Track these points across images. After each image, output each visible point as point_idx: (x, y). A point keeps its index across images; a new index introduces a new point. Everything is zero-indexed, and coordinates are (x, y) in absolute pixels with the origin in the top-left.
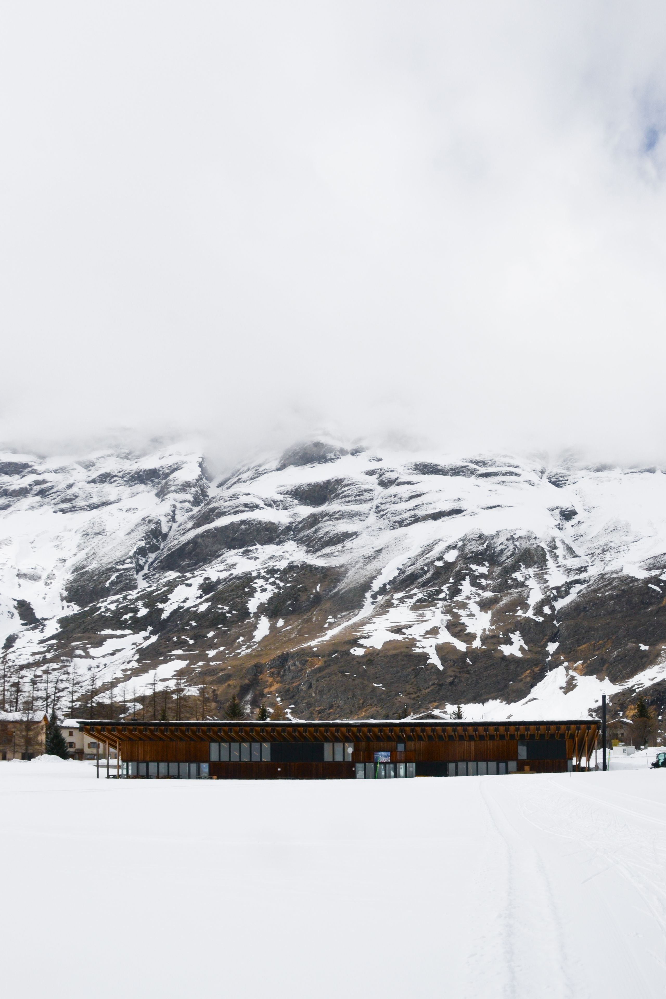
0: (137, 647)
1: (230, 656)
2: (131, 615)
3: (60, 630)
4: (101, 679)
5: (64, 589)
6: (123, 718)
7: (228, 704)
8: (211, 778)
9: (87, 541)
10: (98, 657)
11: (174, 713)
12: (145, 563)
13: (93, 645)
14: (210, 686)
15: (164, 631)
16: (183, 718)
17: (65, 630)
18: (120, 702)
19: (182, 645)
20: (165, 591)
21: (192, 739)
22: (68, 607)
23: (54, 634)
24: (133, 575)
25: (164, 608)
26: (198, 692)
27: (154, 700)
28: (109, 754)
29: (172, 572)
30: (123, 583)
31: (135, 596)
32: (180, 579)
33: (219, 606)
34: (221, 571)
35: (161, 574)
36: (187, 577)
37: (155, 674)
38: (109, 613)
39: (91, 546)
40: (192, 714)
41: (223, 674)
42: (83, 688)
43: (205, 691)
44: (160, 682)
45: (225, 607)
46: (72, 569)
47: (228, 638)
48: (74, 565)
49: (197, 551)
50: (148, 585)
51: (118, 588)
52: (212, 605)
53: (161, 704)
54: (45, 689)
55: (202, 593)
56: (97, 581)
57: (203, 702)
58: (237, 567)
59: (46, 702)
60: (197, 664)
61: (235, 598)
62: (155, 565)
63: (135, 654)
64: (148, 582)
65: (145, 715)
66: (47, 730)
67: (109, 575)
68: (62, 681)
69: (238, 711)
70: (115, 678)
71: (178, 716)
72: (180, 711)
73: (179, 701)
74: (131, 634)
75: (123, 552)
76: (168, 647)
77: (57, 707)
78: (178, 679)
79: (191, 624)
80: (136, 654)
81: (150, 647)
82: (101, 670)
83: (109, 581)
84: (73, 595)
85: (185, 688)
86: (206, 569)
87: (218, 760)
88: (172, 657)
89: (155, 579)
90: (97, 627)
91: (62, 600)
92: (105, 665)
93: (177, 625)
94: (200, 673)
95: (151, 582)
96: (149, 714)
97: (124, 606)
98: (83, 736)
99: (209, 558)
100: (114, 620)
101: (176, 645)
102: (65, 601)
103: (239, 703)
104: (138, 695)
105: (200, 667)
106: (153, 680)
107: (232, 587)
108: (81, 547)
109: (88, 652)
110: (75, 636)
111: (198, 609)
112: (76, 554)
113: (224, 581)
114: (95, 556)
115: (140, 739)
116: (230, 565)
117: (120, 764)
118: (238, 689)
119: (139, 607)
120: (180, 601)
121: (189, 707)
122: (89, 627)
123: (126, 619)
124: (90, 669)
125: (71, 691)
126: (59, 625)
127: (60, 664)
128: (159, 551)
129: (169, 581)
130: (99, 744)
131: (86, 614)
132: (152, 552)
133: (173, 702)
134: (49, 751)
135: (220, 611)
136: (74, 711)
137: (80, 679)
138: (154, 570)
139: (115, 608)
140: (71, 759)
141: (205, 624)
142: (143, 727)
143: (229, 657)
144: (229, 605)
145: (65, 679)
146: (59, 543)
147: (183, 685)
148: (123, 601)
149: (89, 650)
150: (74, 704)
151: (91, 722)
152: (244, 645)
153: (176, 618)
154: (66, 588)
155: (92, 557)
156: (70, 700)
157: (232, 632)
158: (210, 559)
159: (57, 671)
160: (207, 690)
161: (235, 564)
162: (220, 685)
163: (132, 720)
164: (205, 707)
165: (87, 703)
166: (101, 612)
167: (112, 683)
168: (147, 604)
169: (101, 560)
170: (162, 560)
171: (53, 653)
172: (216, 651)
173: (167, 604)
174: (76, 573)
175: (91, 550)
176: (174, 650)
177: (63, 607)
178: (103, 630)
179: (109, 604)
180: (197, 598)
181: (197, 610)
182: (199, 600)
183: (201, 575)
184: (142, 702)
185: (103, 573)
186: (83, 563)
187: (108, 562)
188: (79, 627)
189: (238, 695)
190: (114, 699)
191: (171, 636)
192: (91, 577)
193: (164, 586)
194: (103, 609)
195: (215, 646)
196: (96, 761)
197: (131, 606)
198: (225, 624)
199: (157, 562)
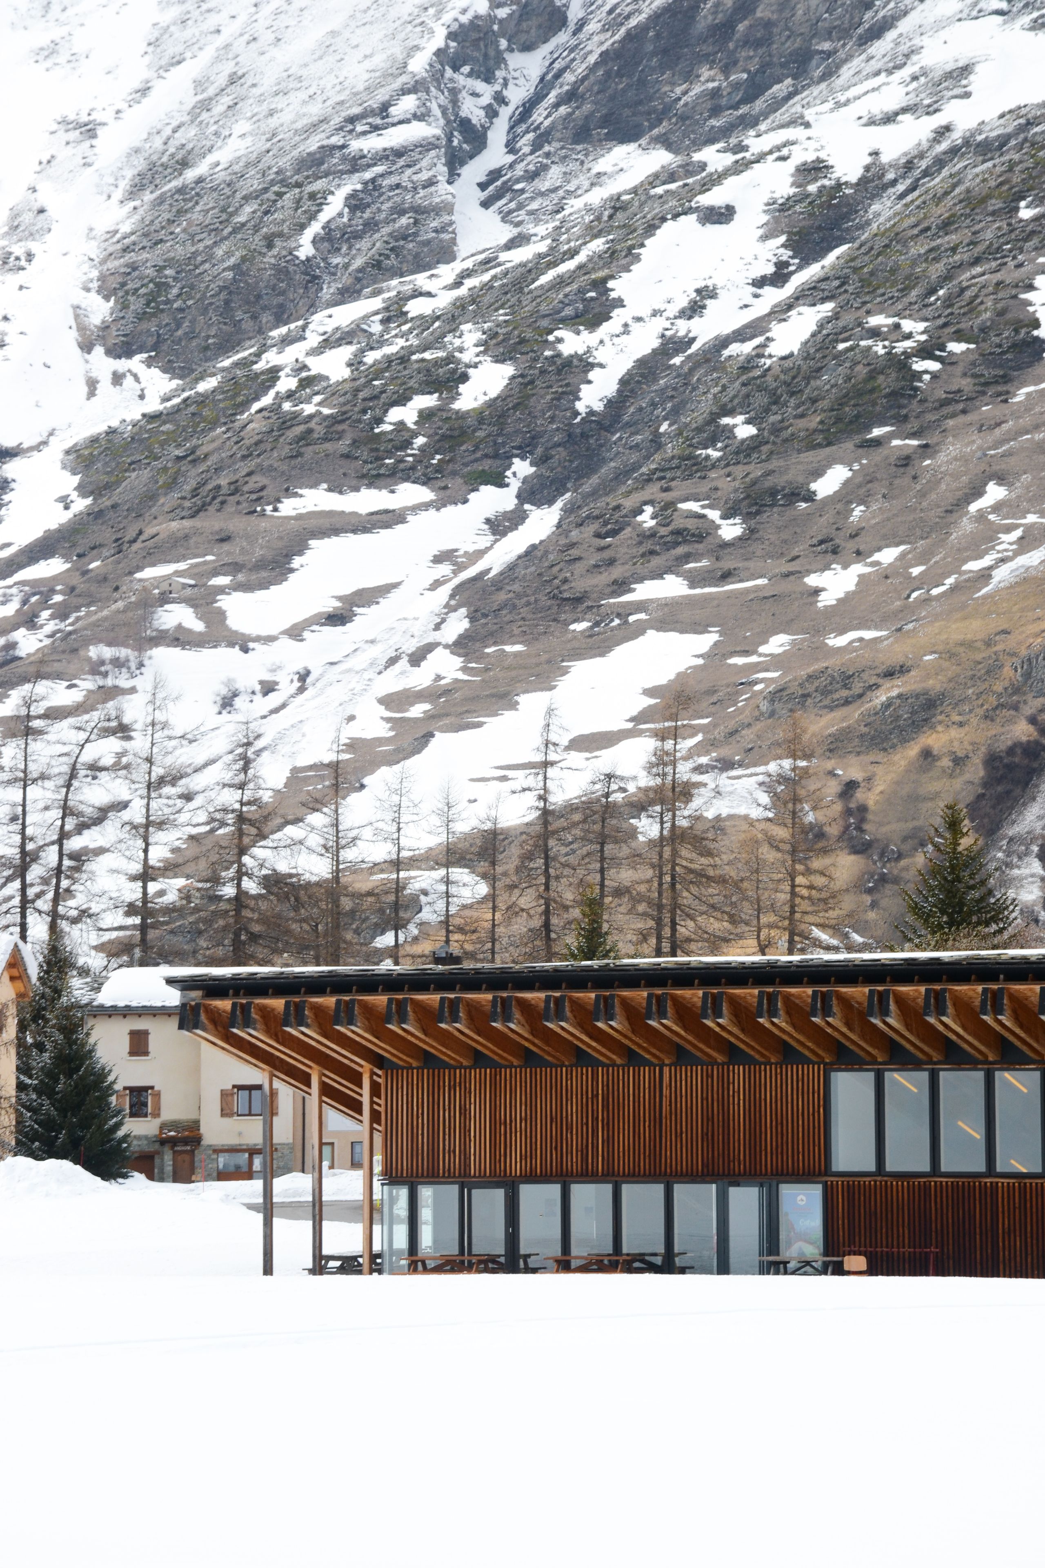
0: (455, 573)
1: (935, 592)
2: (426, 401)
3: (81, 504)
4: (283, 749)
5: (95, 285)
6: (394, 953)
7: (920, 860)
8: (839, 1270)
9: (195, 14)
10: (270, 639)
11: (645, 914)
12: (491, 113)
13: (240, 577)
14: (829, 765)
15: (595, 480)
16: (689, 940)
17: (106, 502)
18: (376, 867)
19: (680, 550)
20: (597, 260)
21: (734, 1054)
22: (117, 379)
23: (54, 526)
24: (431, 183)
25: (589, 351)
26: (764, 799)
27: (546, 851)
28: (321, 1144)
29: (632, 146)
30: (386, 230)
31: (444, 300)
32: (673, 186)
33: (876, 321)
34: (889, 119)
35: (573, 166)
36: (710, 169)
37: (550, 712)
38: (317, 399)
39: (220, 41)
40: (733, 920)
41: (895, 693)
42: (198, 801)
43: (802, 793)
44: (573, 754)
45: (908, 325)
46: (129, 173)
47: (923, 494)
48: (137, 151)
49: (759, 14)
50: (507, 233)
51: (358, 262)
52: (836, 316)
53: (581, 872)
54: (14, 819)
55: (786, 254)
56: (256, 229)
57: (794, 851)
58: (975, 82)
59: (17, 884)
60: (762, 649)
61: (960, 266)
62: (539, 116)
63: (450, 608)
64: (506, 216)
65: (500, 930)
66: (22, 1027)
67: (312, 196)
68: (95, 768)
69: (975, 894)
70: (353, 745)
71: (667, 932)
72: (675, 907)
73: (667, 852)
74: (425, 506)
75: (379, 61)
76: (611, 562)
77: (69, 907)
78: (662, 736)
79: (730, 429)
80: (455, 610)
81: (521, 572)
82: (283, 706)
83: (315, 228)
84: (142, 317)
85: (697, 778)
86: (809, 115)
87: (870, 1166)
88: (632, 619)
89: (542, 194)
90: (259, 480)
91: (86, 347)
92: (303, 677)
93: (657, 442)
94: (777, 695)
95: (522, 215)
96: (520, 926)
97: (389, 361)
98: (198, 1047)
99: (826, 46)
100: (340, 435)
101: (652, 552)
102: (99, 350)
103: (981, 853)
104: (462, 827)
105: (776, 662)
106: (539, 742)
107: (949, 201)
108: (172, 49)
109: (222, 614)
110: (149, 531)
111: (763, 346)
112: (144, 91)
113: (904, 177)
114: (242, 91)
115: (479, 1059)
116: (937, 75)
117: (377, 1196)
118: (976, 771)
119: (466, 357)
120: (673, 310)
121: (722, 880)
122: (223, 481)
123: (401, 426)
124: (227, 703)
125: (140, 819)
126: (76, 480)
127: (87, 684)
128: (562, 38)
129: (617, 205)
130: (273, 1094)
131: (206, 412)
132: (528, 47)
133: (636, 857)
134: (34, 1137)
135: (880, 349)
136: (154, 926)
137: (186, 756)
138: (536, 146)
139: (346, 373)
140: (138, 1178)
141: (802, 423)
142: (489, 996)
143: (927, 600)
144: (928, 312)
145: (108, 761)
146: (57, 33)
147: (690, 765)
148: (387, 330)
149: (225, 602)
150: (153, 887)
151: (235, 978)
152: (1009, 529)
153: (654, 405)
154: (102, 278)
155: (226, 100)
156: (136, 868)
157: (942, 457)
158: (829, 54)
159: (71, 721)
160: (812, 785)
161: (966, 70)
162: (880, 756)
163: (438, 960)
164: (799, 880)
165: (216, 880)
166: (280, 398)
167: (335, 767)
168: (507, 337)
169: (271, 113)
170: (576, 86)
171: (51, 627)
172: (858, 569)
173: (606, 328)
174: (148, 197)
175: (218, 59)
176: (641, 580)
177: (92, 385)
178: (289, 493)
179: (317, 351)
180: (760, 282)
181: (760, 352)
182: (773, 296)
183: (780, 153)
184: (484, 866)
185: (283, 182)
186: (181, 137)
187: (305, 121)
188: (172, 484)
189: (974, 809)
190: (349, 855)
191: (628, 503)
192: (223, 210)
193: (592, 232)
194: (286, 383)
195: (851, 545)
196: (257, 1185)
197: (427, 355)
198: (906, 418)
199: (552, 97)
